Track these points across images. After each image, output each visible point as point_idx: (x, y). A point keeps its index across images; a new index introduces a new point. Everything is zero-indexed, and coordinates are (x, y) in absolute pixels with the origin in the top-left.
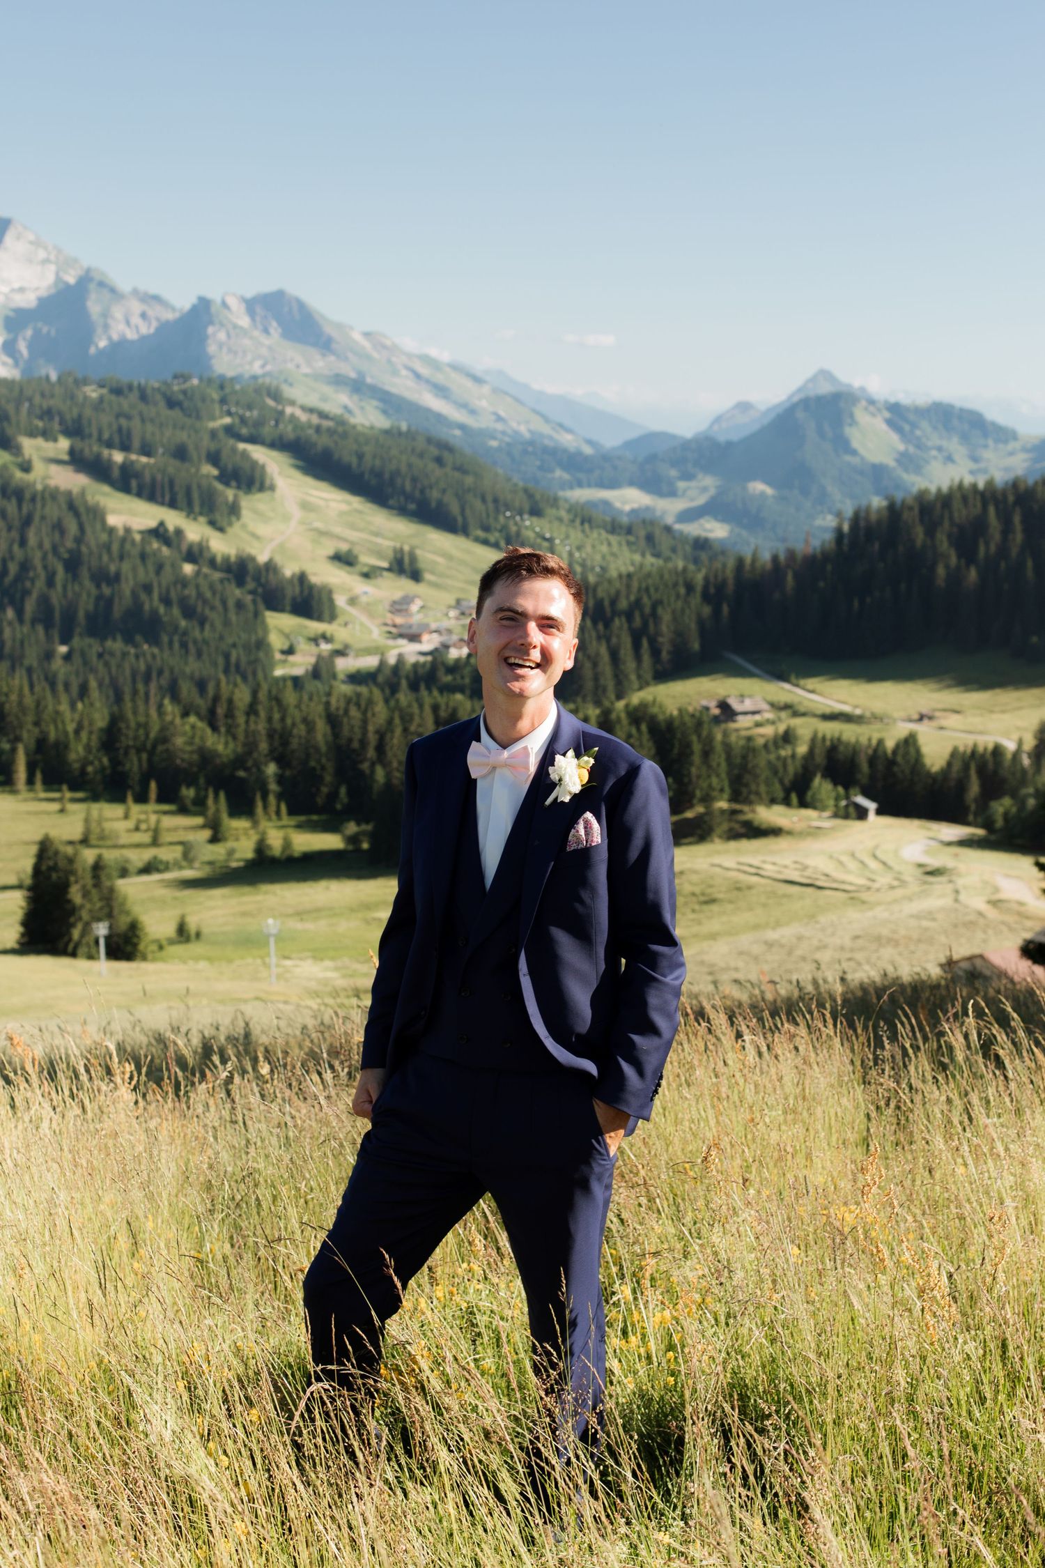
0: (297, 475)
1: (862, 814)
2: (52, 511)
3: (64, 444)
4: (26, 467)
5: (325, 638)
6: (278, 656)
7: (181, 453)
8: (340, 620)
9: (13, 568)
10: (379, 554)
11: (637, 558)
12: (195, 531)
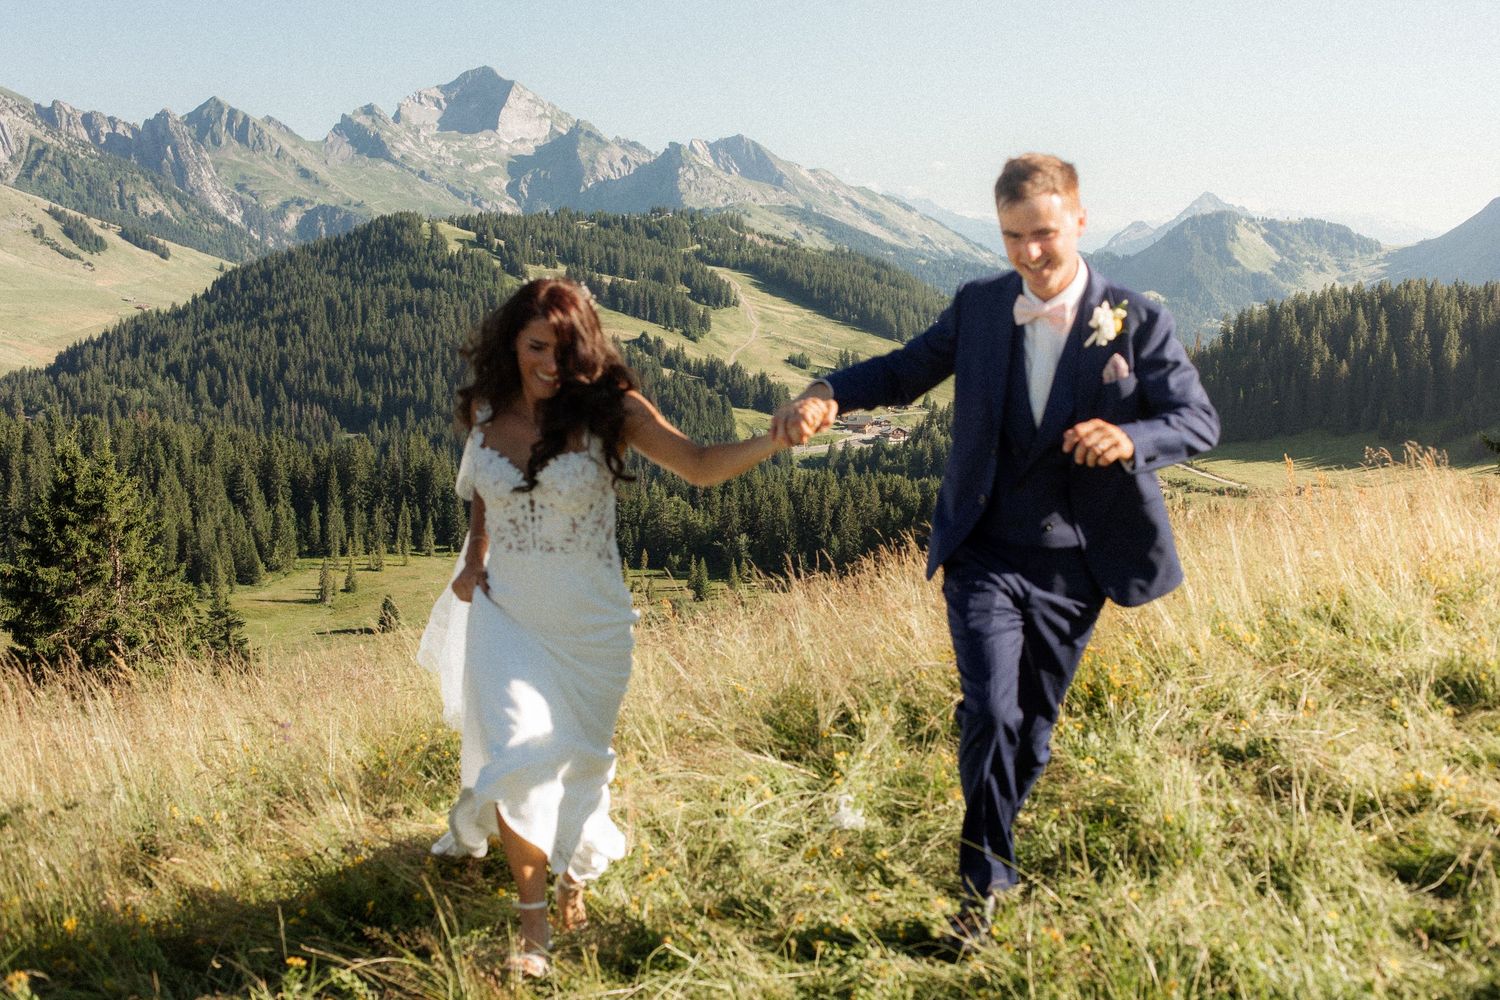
0: (756, 291)
7: (659, 275)
10: (827, 358)
12: (672, 341)
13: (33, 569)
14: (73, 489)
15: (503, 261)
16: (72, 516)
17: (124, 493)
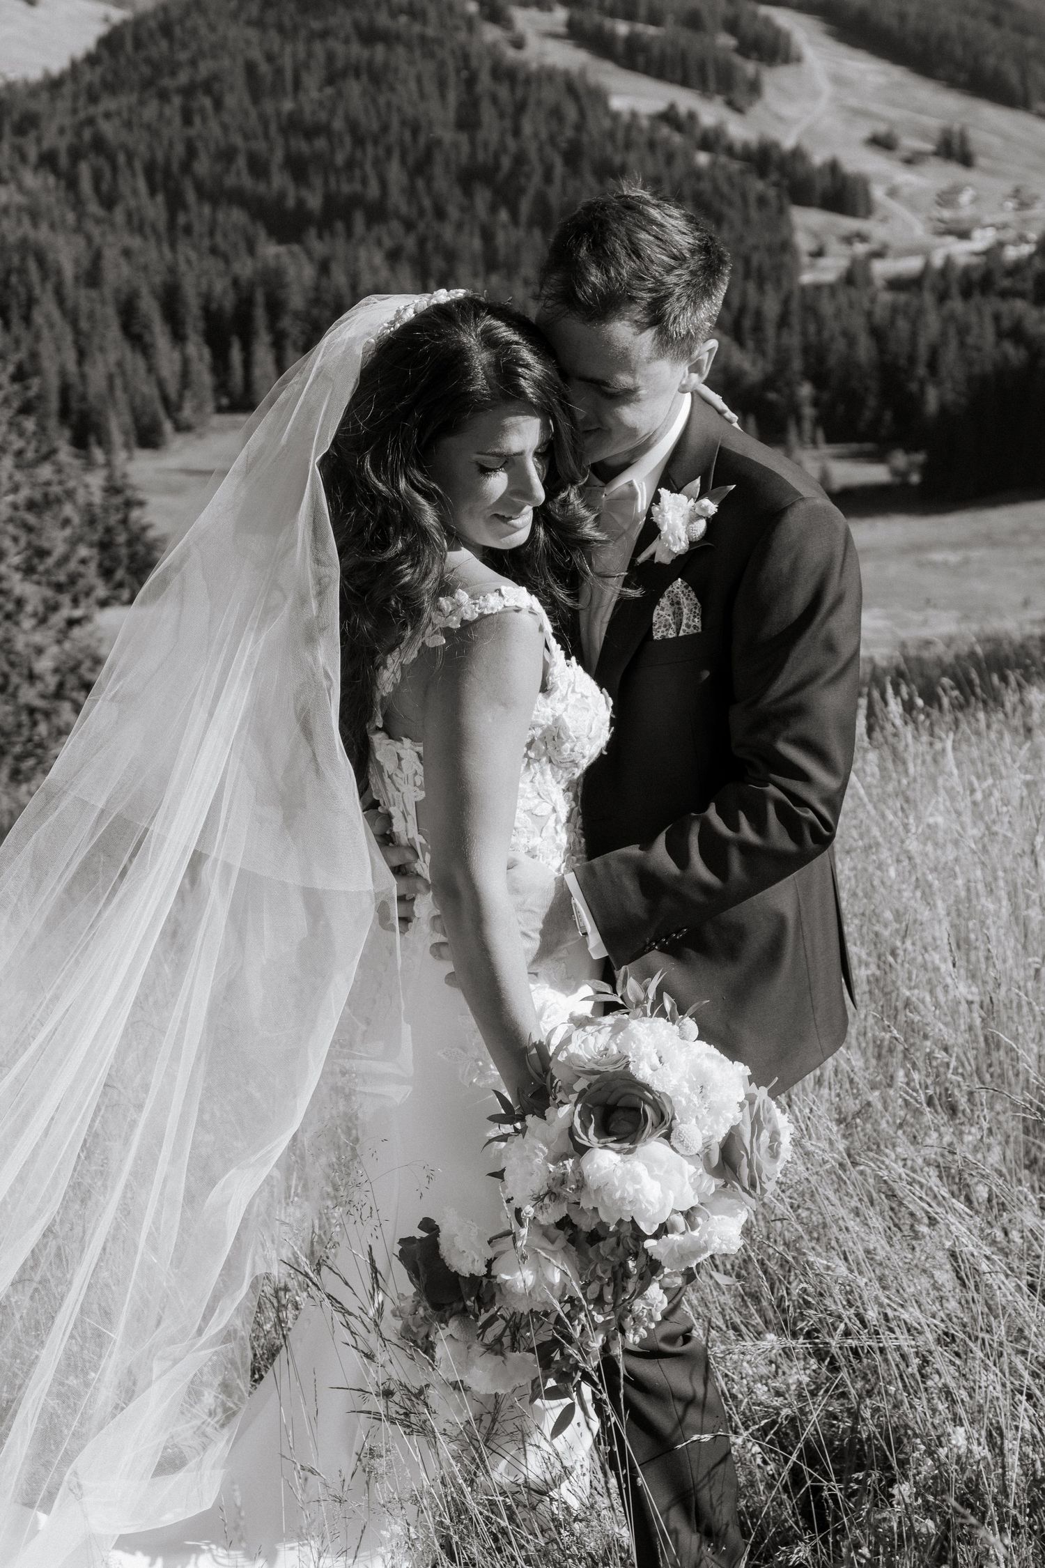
0: (828, 42)
2: (549, 95)
4: (519, 44)
5: (862, 237)
7: (693, 21)
8: (879, 214)
9: (506, 162)
10: (923, 135)
12: (710, 113)
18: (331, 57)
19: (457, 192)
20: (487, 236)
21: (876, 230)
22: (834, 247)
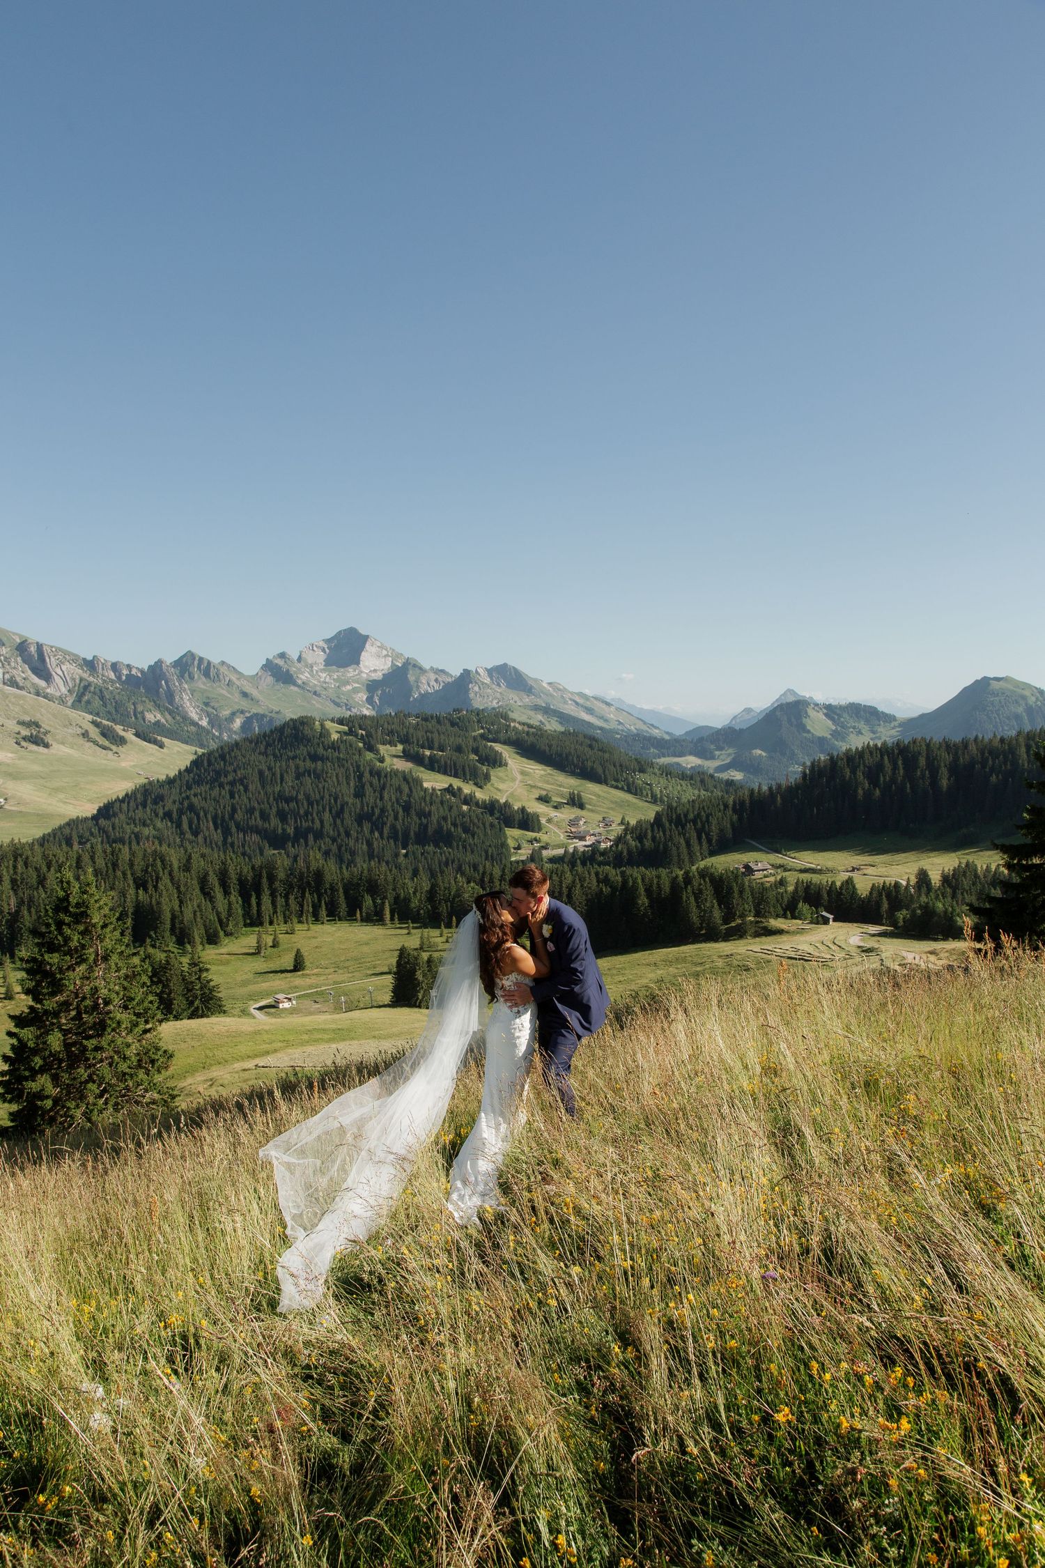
0: (518, 757)
1: (826, 921)
2: (396, 782)
3: (400, 747)
4: (382, 760)
5: (536, 840)
6: (512, 850)
7: (459, 749)
8: (544, 831)
9: (377, 811)
10: (562, 796)
11: (696, 792)
12: (467, 789)
13: (42, 955)
14: (69, 902)
15: (364, 744)
16: (67, 919)
17: (102, 903)
18: (297, 767)
19: (356, 824)
20: (369, 844)
21: (544, 838)
22: (525, 845)
